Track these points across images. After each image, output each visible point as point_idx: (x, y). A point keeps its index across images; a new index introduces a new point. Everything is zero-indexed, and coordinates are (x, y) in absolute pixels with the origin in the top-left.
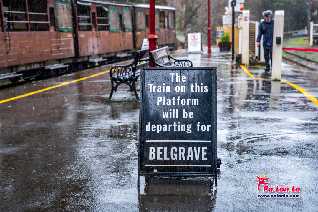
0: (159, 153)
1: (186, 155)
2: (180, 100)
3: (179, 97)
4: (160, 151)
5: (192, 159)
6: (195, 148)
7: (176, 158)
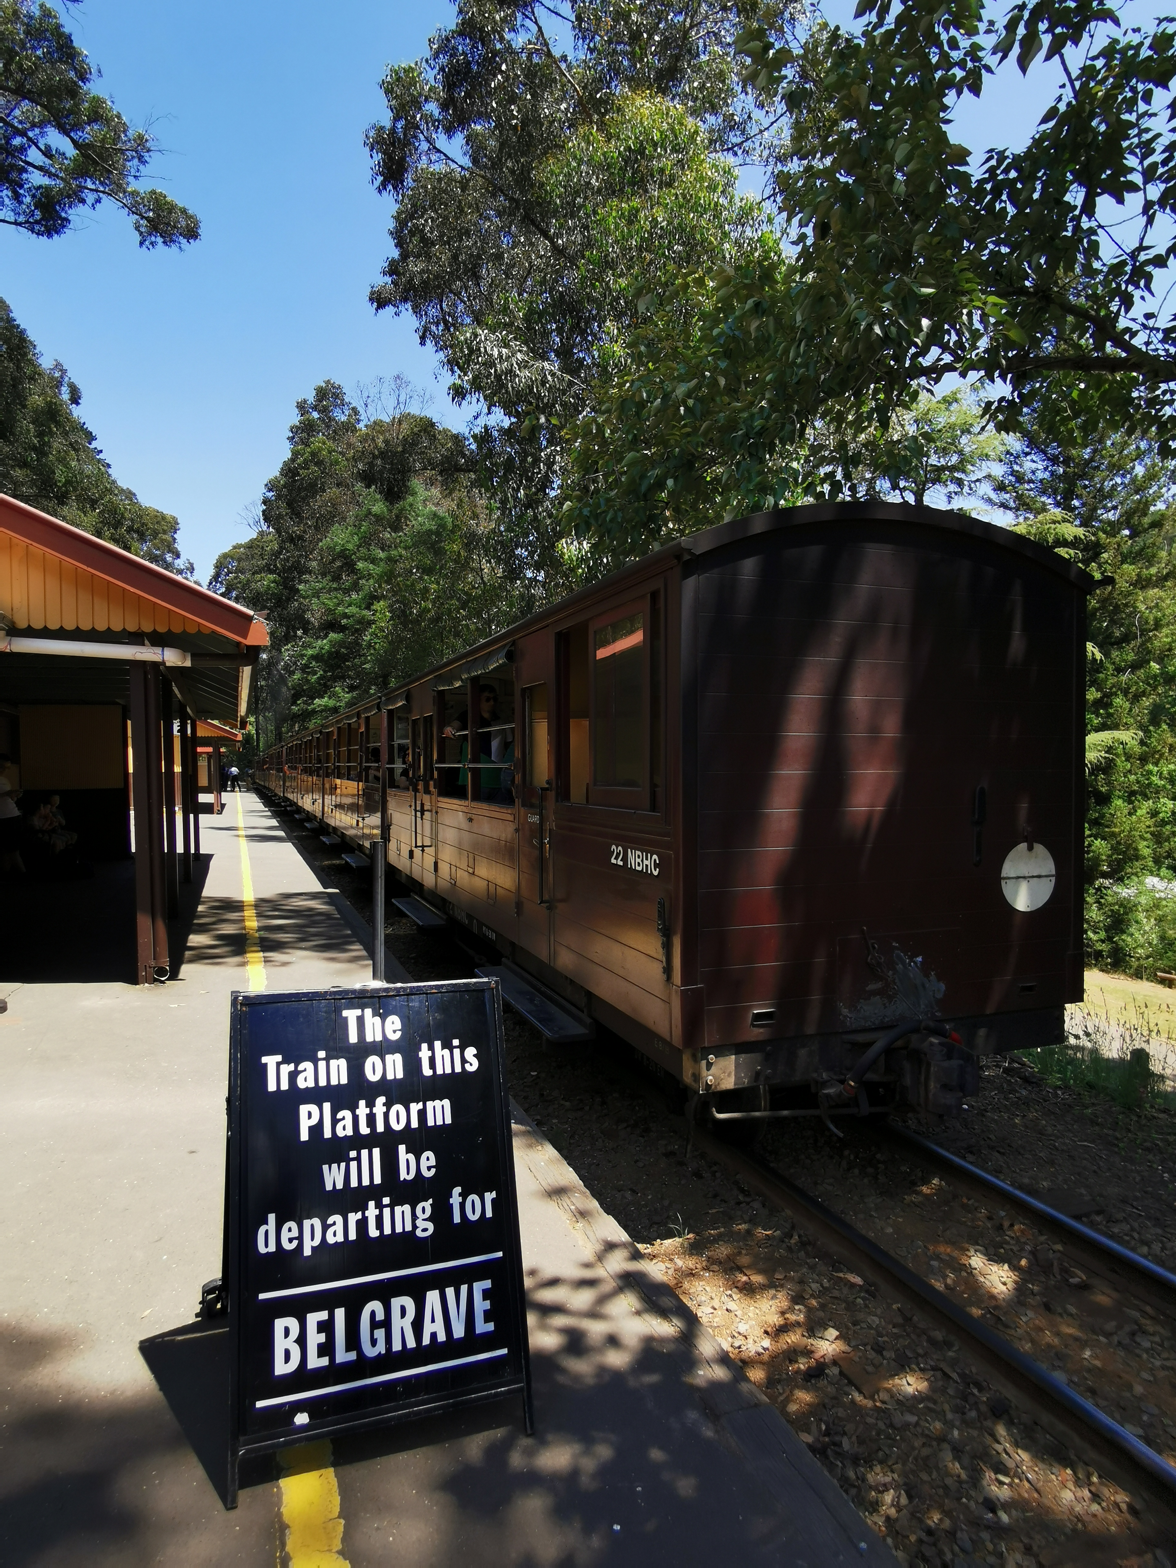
0: (315, 1338)
1: (418, 1325)
2: (384, 1109)
3: (381, 1100)
4: (319, 1332)
5: (442, 1337)
6: (450, 1292)
7: (381, 1348)
